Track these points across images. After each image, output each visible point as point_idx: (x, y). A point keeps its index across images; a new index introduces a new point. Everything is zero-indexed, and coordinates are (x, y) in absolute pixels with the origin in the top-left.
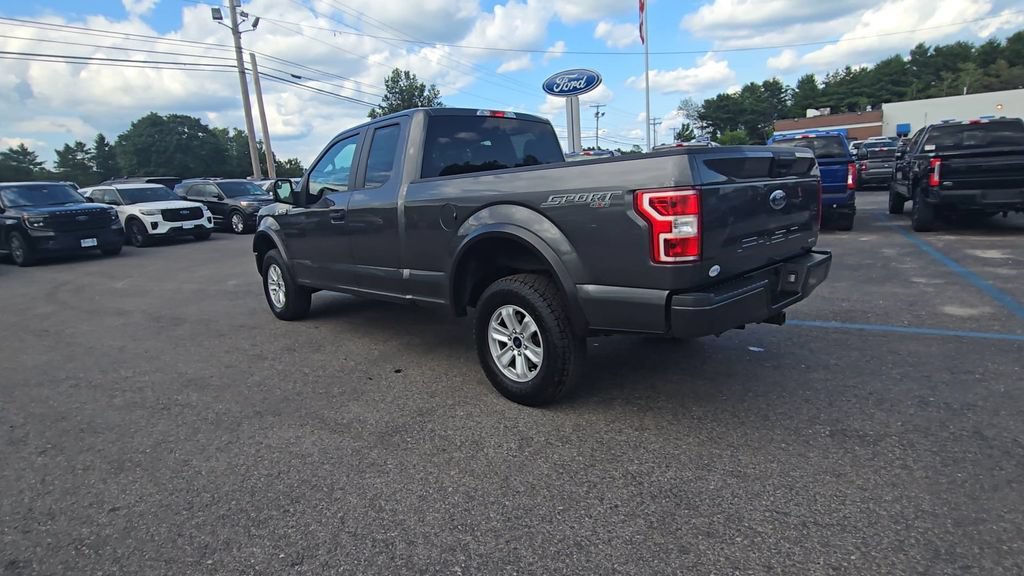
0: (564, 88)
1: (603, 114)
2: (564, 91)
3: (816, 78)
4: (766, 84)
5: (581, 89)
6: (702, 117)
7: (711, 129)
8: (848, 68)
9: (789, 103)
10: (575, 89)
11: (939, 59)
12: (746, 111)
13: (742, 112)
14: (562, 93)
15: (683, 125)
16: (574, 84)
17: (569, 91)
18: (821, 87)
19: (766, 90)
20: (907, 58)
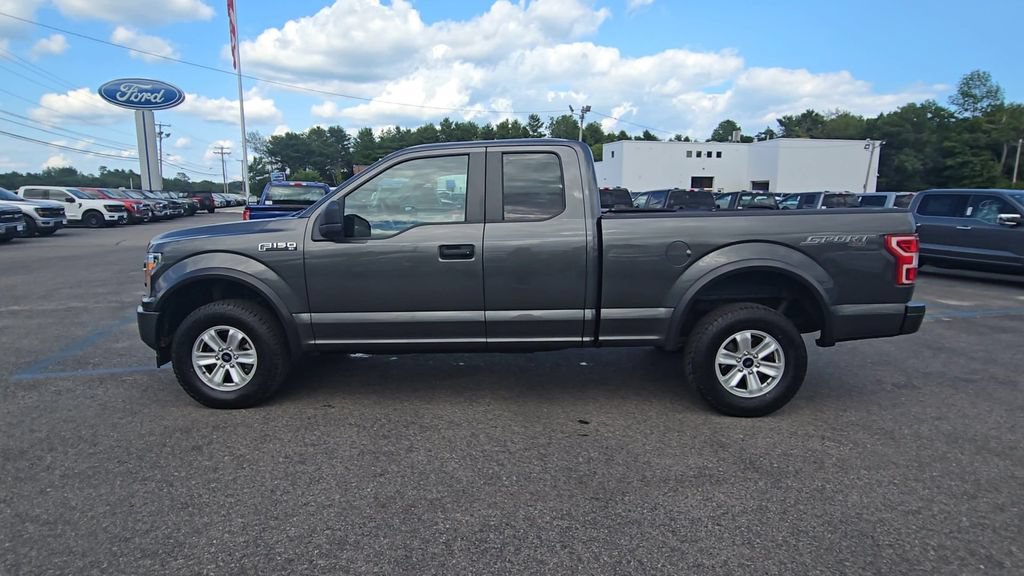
0: (132, 98)
1: (168, 135)
2: (132, 102)
3: (373, 132)
4: (331, 130)
5: (156, 103)
6: (271, 153)
7: (279, 165)
8: (398, 128)
9: (351, 150)
10: (148, 102)
11: (459, 132)
12: (313, 152)
13: (311, 153)
14: (128, 103)
15: (255, 159)
16: (146, 96)
17: (140, 102)
18: (378, 140)
19: (332, 136)
20: (438, 128)
